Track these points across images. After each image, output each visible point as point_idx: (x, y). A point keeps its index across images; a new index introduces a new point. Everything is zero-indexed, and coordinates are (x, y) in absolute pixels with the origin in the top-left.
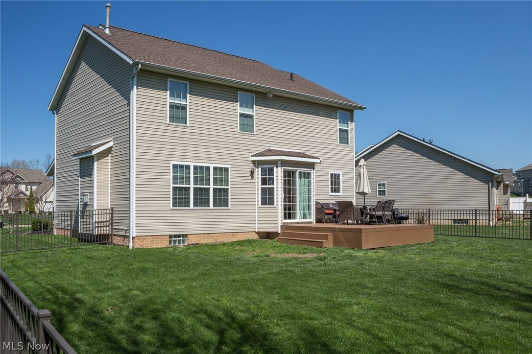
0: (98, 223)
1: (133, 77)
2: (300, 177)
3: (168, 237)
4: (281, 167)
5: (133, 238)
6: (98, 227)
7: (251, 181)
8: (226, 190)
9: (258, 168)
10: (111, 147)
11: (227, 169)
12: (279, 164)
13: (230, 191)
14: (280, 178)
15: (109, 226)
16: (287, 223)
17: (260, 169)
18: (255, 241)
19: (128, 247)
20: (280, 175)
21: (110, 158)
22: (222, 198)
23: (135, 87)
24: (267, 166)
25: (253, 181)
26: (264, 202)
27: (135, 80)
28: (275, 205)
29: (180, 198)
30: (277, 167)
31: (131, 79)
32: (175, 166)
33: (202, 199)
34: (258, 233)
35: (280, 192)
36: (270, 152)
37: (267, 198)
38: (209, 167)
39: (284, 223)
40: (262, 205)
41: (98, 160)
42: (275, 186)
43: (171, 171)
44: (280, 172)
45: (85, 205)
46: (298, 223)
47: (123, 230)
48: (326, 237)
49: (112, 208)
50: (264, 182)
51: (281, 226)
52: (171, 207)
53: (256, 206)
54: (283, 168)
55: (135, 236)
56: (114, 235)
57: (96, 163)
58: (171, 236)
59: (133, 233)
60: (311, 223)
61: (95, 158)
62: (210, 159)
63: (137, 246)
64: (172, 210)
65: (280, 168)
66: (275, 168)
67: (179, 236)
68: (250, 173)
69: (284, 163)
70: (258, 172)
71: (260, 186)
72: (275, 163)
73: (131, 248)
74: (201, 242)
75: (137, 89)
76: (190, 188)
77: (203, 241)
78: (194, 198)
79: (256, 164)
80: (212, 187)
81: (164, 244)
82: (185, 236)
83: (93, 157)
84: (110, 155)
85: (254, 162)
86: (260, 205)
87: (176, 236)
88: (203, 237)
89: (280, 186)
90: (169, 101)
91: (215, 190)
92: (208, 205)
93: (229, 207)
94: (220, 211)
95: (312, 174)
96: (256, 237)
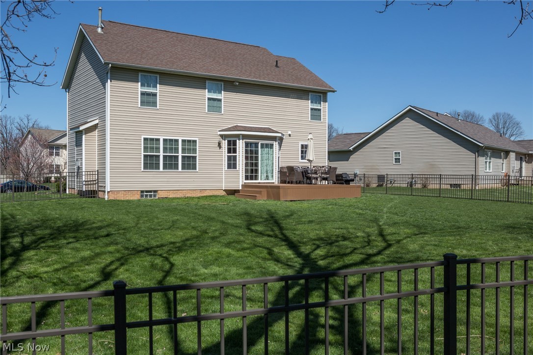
0: (86, 181)
1: (107, 73)
2: (262, 147)
3: (140, 192)
4: (243, 139)
5: (108, 192)
6: (86, 185)
7: (219, 150)
8: (195, 158)
9: (225, 140)
10: (98, 124)
11: (195, 142)
12: (241, 137)
13: (197, 158)
14: (241, 148)
15: (96, 184)
16: (248, 183)
17: (226, 141)
18: (223, 196)
19: (104, 199)
20: (241, 146)
21: (97, 132)
22: (190, 163)
23: (109, 80)
24: (232, 139)
25: (221, 150)
26: (229, 167)
27: (109, 75)
28: (238, 169)
29: (151, 162)
30: (239, 140)
31: (106, 74)
32: (145, 139)
33: (171, 163)
34: (225, 190)
35: (241, 159)
36: (236, 128)
37: (232, 164)
38: (178, 140)
39: (245, 183)
40: (228, 169)
41: (85, 134)
42: (237, 154)
43: (142, 143)
44: (241, 144)
45: (79, 168)
46: (259, 183)
47: (102, 186)
48: (260, 193)
49: (98, 170)
50: (229, 151)
51: (242, 185)
52: (142, 170)
53: (224, 169)
54: (244, 140)
55: (109, 191)
56: (99, 191)
57: (84, 136)
58: (142, 192)
59: (108, 189)
60: (274, 183)
61: (84, 132)
62: (179, 134)
63: (111, 198)
64: (143, 172)
65: (241, 141)
66: (238, 141)
67: (150, 191)
68: (217, 144)
69: (244, 137)
70: (225, 144)
71: (227, 154)
72: (238, 136)
73: (106, 199)
74: (170, 197)
75: (111, 81)
76: (159, 155)
77: (172, 196)
78: (163, 164)
79: (223, 137)
80: (180, 154)
81: (137, 197)
82: (155, 191)
83: (81, 131)
84: (97, 130)
85: (222, 136)
86: (226, 169)
87: (147, 192)
88: (172, 193)
89: (241, 155)
90: (140, 90)
91: (183, 157)
92: (177, 168)
93: (197, 170)
94: (189, 173)
95: (274, 145)
96: (224, 193)
